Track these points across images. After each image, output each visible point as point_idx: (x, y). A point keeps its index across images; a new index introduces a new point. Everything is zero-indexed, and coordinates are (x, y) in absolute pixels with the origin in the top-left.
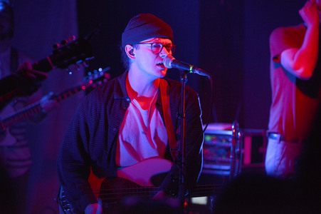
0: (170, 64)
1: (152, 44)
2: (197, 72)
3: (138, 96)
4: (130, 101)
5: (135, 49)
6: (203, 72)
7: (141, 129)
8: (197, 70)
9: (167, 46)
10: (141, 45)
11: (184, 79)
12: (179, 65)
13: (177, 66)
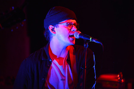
0: (78, 36)
1: (67, 23)
2: (94, 41)
3: (58, 57)
4: (52, 61)
6: (98, 41)
7: (60, 78)
8: (94, 40)
11: (86, 45)
12: (84, 37)
13: (82, 37)
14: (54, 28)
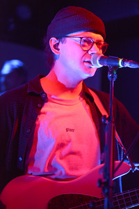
1: (81, 38)
5: (60, 44)
9: (98, 43)
10: (68, 39)
14: (58, 44)
